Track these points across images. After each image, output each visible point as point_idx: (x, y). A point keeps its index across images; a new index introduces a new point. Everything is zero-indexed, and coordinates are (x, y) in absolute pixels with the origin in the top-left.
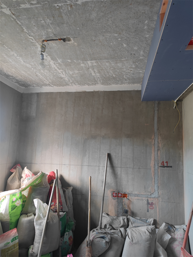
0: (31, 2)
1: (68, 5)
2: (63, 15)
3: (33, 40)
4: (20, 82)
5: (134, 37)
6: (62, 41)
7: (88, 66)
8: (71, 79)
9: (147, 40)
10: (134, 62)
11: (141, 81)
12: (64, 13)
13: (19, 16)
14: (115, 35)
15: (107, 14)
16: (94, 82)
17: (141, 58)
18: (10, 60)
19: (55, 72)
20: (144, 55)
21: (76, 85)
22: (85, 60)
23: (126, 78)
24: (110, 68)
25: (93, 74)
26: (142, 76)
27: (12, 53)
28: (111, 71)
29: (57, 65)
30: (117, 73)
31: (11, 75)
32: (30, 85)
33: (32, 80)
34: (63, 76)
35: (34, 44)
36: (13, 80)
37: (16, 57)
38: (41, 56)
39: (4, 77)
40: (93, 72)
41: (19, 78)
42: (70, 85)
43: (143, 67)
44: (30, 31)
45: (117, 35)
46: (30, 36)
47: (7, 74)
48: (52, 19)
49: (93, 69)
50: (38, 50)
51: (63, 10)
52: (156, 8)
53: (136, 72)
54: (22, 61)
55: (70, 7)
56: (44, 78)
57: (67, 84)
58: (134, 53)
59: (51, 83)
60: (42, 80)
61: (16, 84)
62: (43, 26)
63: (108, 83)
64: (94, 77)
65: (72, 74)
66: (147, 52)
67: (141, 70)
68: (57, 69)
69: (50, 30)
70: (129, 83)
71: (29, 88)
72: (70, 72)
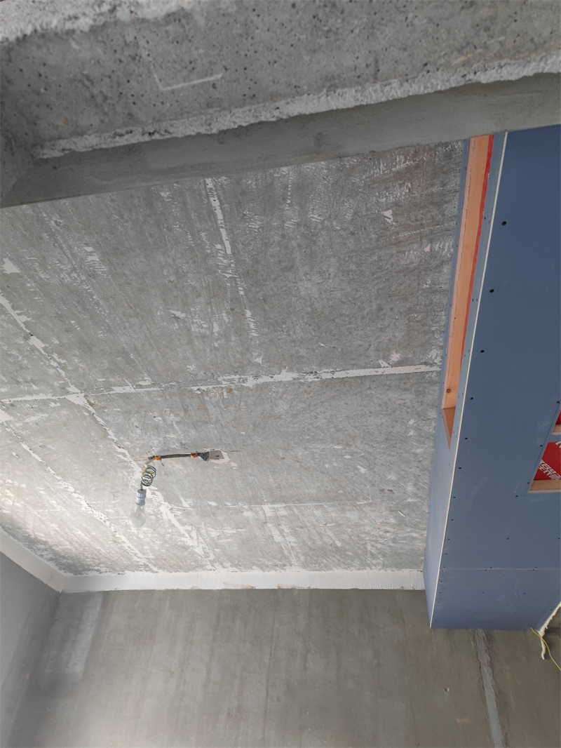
0: (138, 383)
1: (222, 388)
2: (209, 407)
3: (125, 456)
4: (64, 557)
5: (384, 453)
6: (200, 458)
7: (263, 517)
8: (214, 551)
9: (421, 459)
10: (391, 511)
11: (421, 563)
12: (212, 403)
13: (104, 408)
14: (336, 447)
15: (315, 405)
16: (280, 560)
17: (410, 500)
18: (54, 502)
19: (170, 531)
20: (417, 494)
21: (224, 567)
22: (255, 501)
23: (373, 551)
24: (324, 523)
25: (278, 538)
26: (422, 549)
27: (63, 485)
28: (328, 531)
29: (179, 513)
30: (346, 537)
31: (44, 539)
32: (91, 568)
33: (100, 554)
34: (189, 542)
35: (126, 464)
36: (44, 553)
37: (70, 495)
38: (138, 494)
39: (21, 544)
40: (278, 533)
41: (64, 546)
42: (209, 567)
43: (420, 523)
44: (122, 438)
45: (339, 447)
46: (120, 447)
47: (33, 537)
48: (182, 414)
49: (279, 525)
50: (133, 477)
51: (211, 398)
52: (429, 396)
53: (400, 536)
54: (85, 503)
55: (228, 392)
56: (136, 547)
57: (199, 566)
58: (390, 489)
59: (152, 561)
60: (128, 553)
61: (51, 564)
62: (157, 428)
63: (322, 565)
64: (281, 547)
65: (216, 538)
66: (425, 487)
67: (416, 532)
68: (177, 524)
69: (172, 436)
70: (383, 564)
71: (85, 575)
72: (211, 533)
